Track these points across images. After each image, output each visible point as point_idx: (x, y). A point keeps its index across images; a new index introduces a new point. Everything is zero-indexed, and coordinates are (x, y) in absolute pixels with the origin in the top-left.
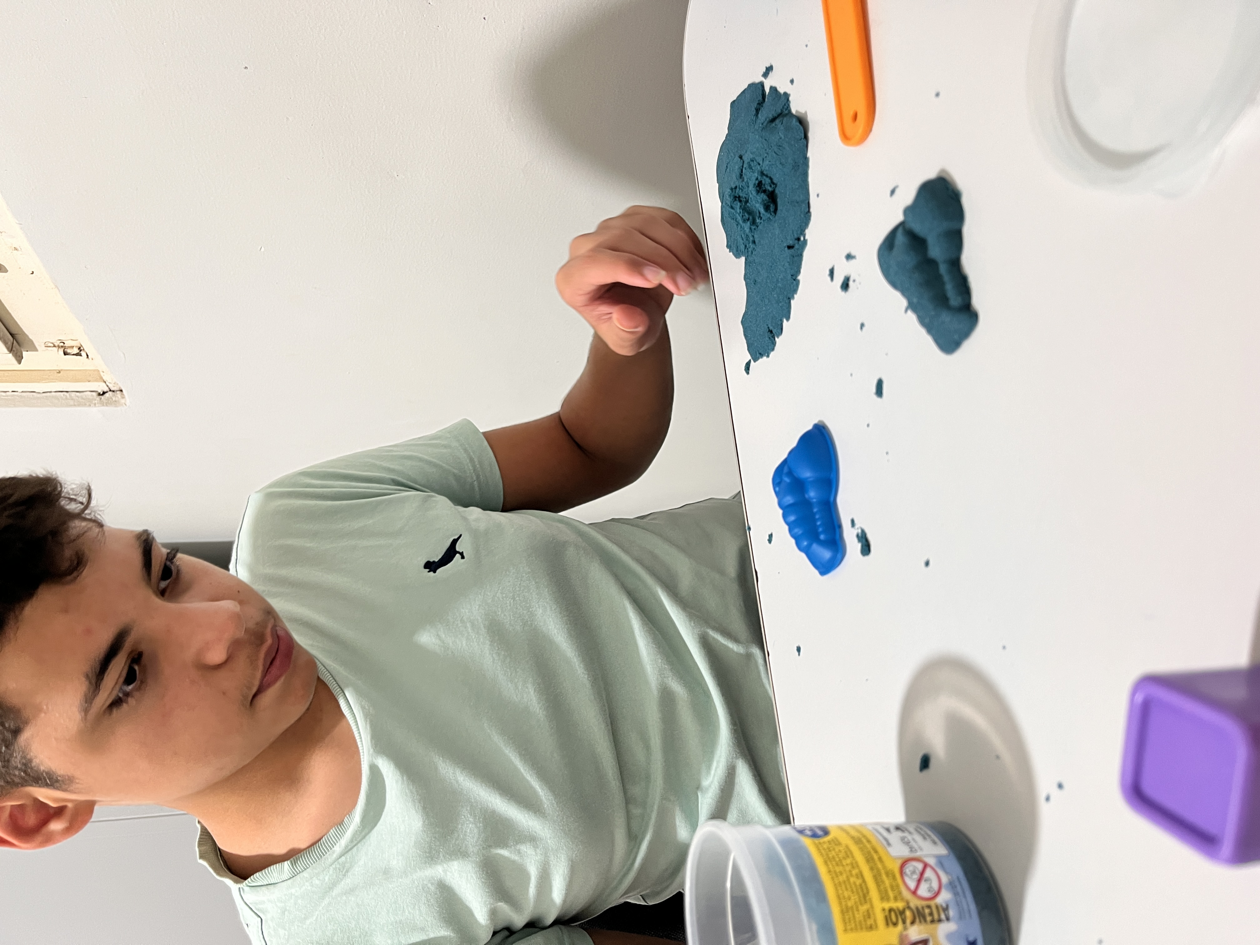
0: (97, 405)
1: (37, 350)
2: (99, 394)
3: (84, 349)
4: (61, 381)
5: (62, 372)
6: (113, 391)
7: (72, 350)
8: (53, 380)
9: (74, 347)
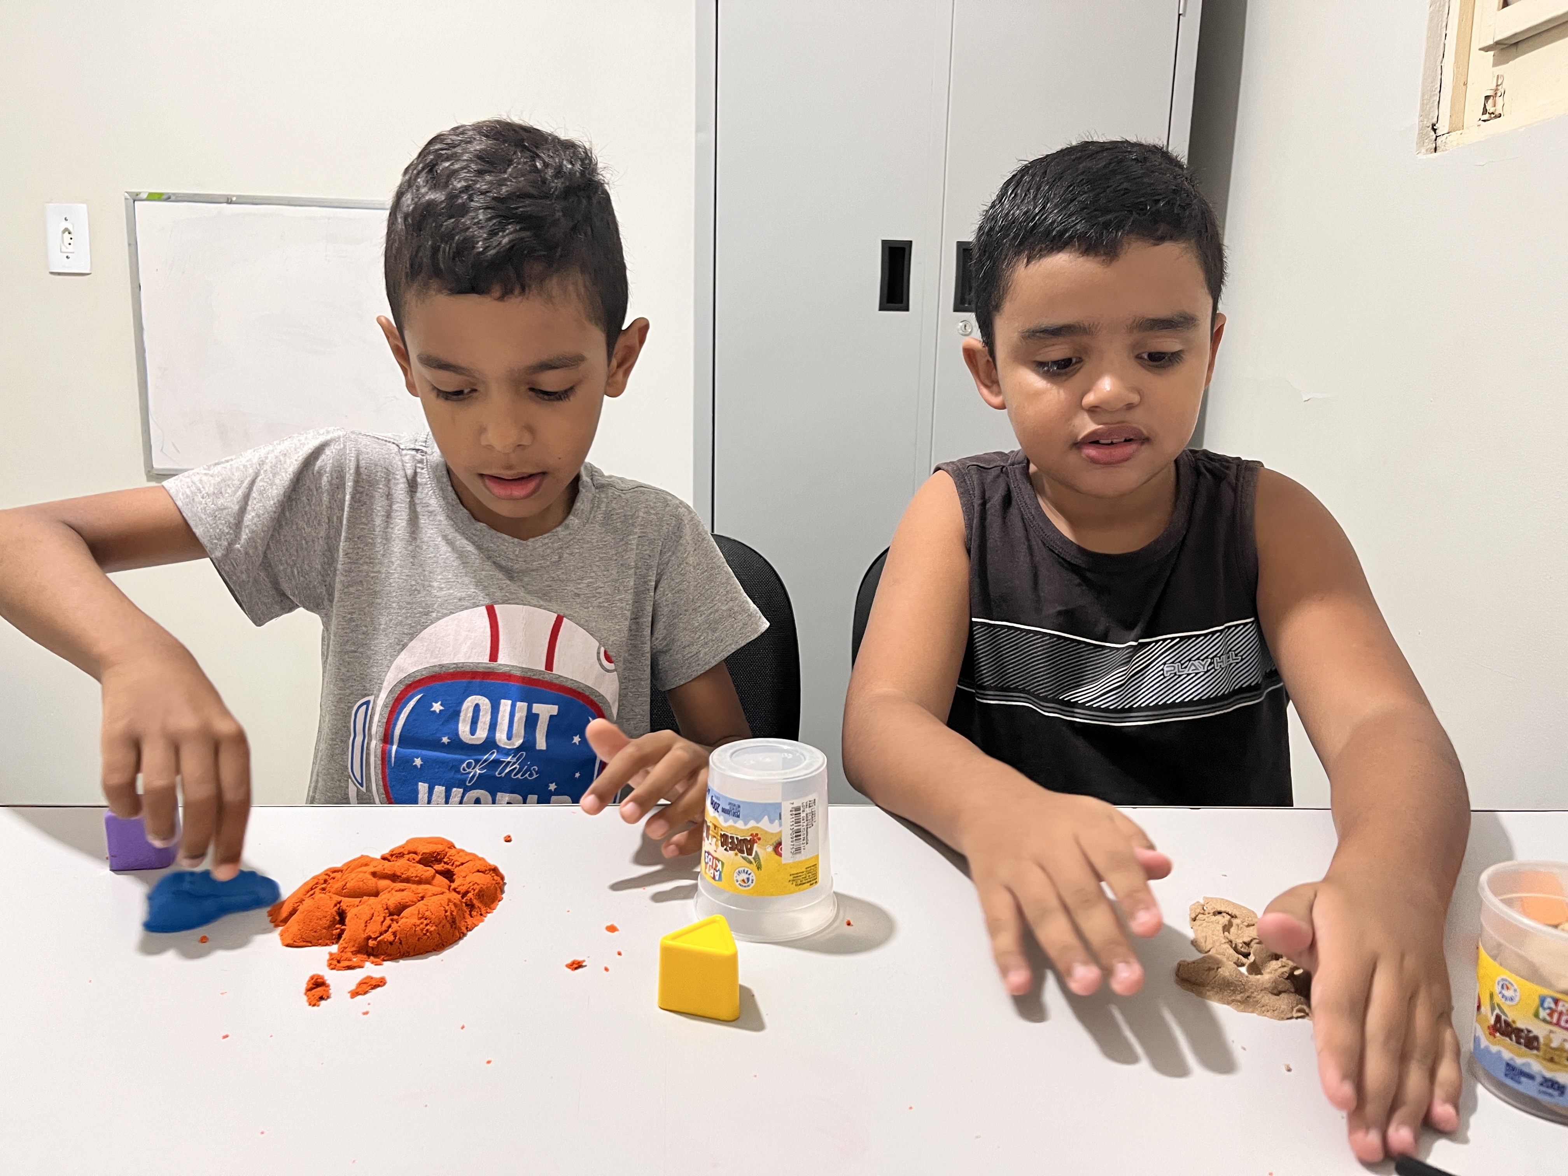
0: (1421, 123)
1: (1495, 64)
2: (1434, 125)
3: (1491, 119)
4: (1454, 87)
5: (1464, 88)
6: (1436, 140)
7: (1491, 105)
8: (1457, 78)
9: (1494, 108)
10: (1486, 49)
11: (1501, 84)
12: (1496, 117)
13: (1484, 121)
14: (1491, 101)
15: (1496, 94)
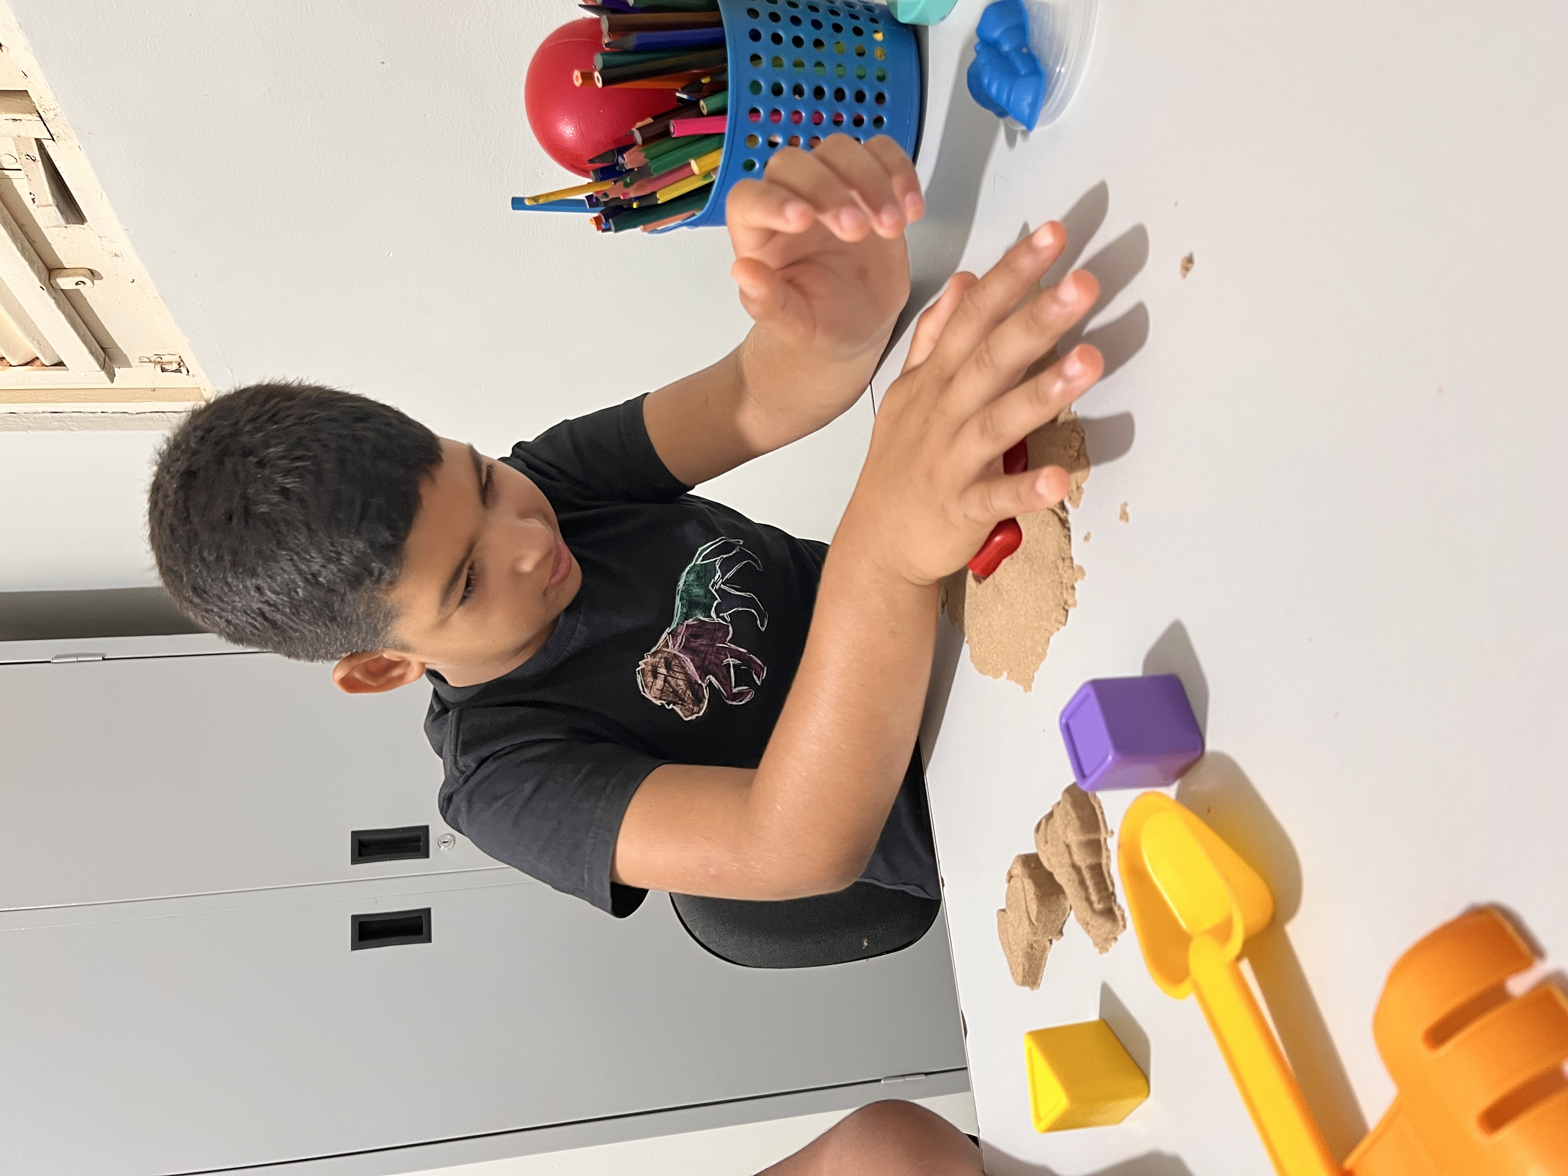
1: (128, 366)
3: (184, 365)
4: (156, 401)
5: (156, 390)
7: (171, 366)
8: (148, 398)
9: (174, 363)
10: (112, 376)
11: (148, 358)
12: (182, 361)
13: (188, 372)
14: (167, 367)
15: (159, 362)
